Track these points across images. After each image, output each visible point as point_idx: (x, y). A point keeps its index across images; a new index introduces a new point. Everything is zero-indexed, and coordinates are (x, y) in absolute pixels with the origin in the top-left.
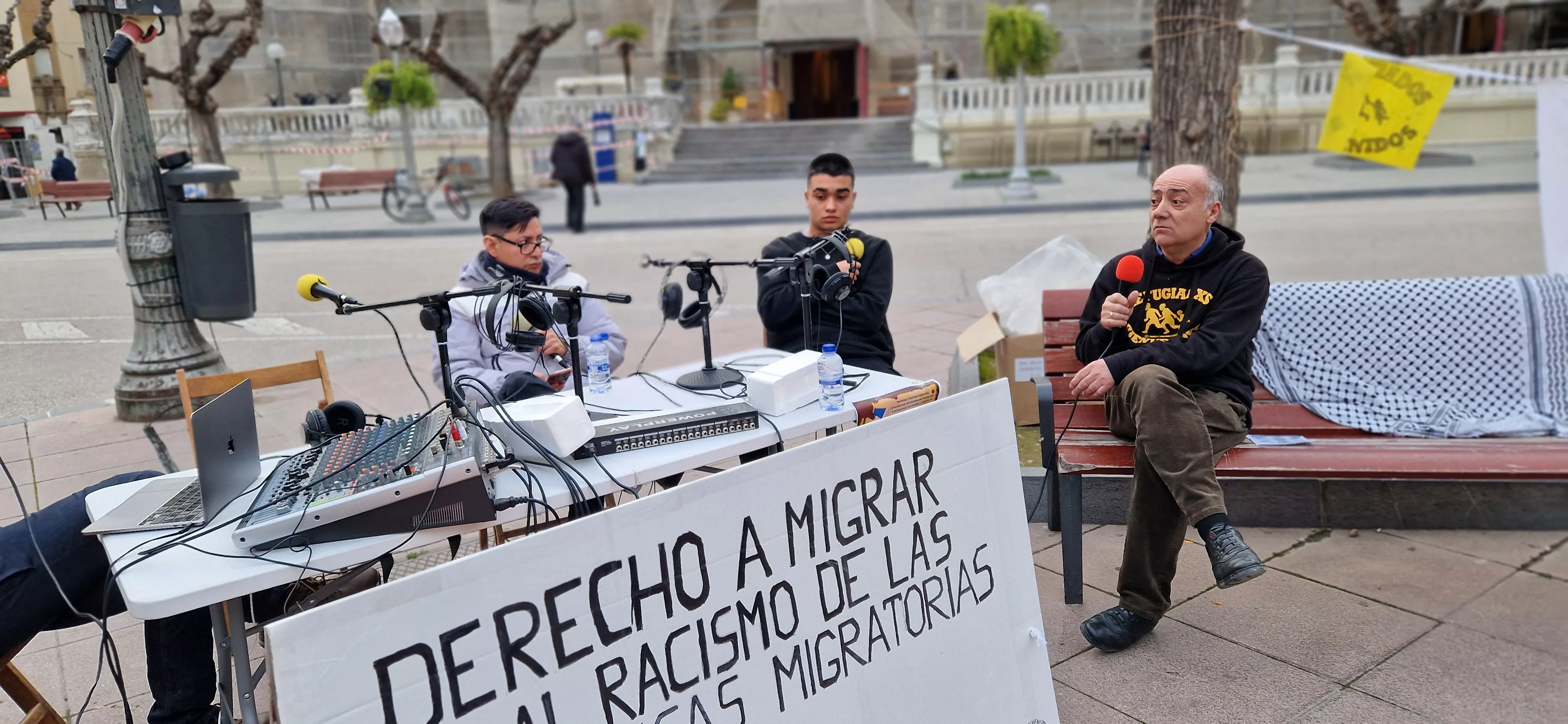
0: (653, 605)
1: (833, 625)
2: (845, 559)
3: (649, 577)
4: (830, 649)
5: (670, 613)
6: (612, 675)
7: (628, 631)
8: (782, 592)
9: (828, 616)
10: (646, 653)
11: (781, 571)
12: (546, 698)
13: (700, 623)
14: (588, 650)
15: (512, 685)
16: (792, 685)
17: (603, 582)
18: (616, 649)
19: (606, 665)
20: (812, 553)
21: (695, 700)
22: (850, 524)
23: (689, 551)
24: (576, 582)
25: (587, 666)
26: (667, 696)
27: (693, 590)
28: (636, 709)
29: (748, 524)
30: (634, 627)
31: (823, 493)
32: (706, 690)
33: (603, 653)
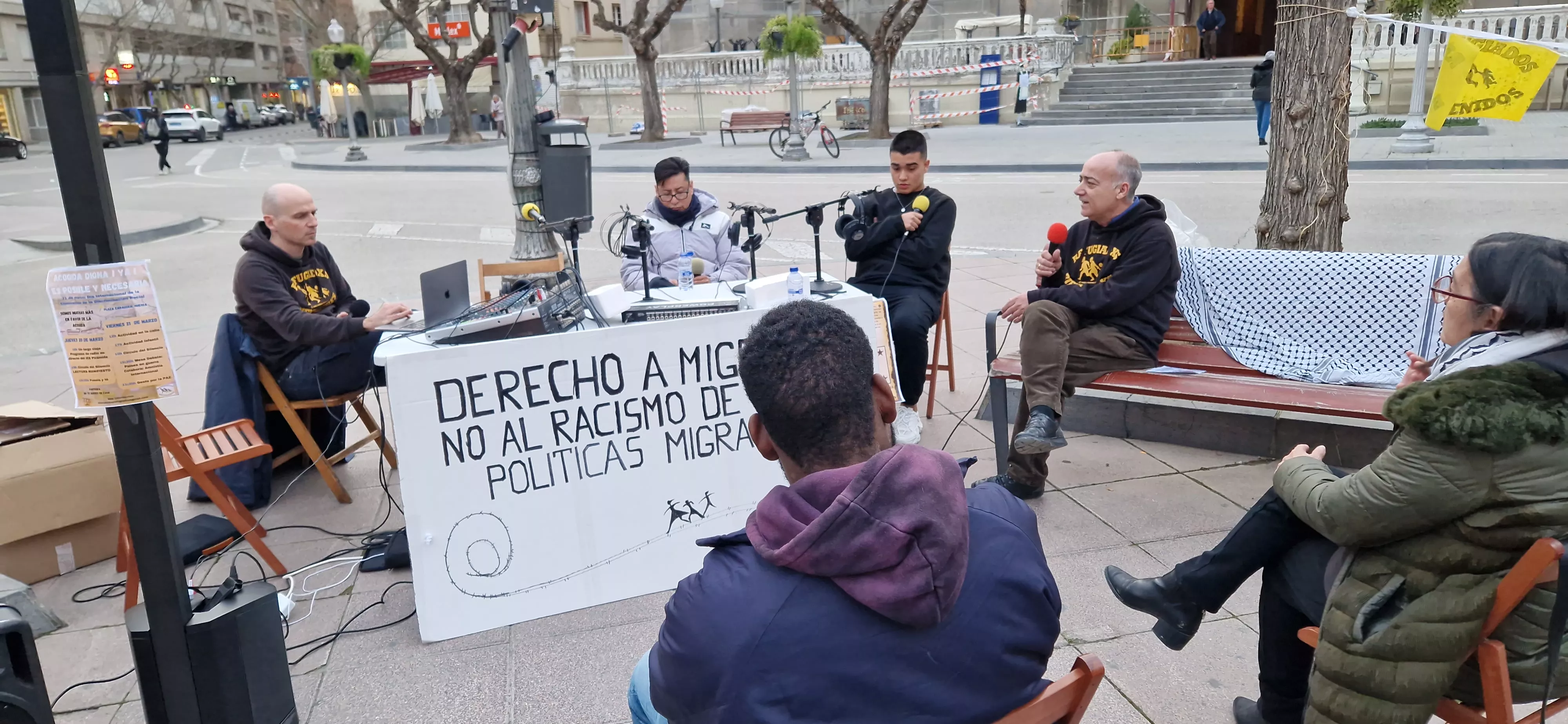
0: (587, 388)
1: (711, 423)
2: (722, 388)
3: (585, 372)
4: (707, 437)
5: (597, 393)
6: (560, 418)
7: (571, 398)
8: (674, 398)
9: (707, 418)
10: (581, 411)
11: (674, 384)
12: (521, 420)
13: (617, 404)
14: (547, 402)
15: (503, 409)
16: (677, 451)
17: (556, 370)
18: (562, 405)
19: (557, 412)
20: (698, 380)
21: (611, 443)
22: (728, 367)
23: (611, 364)
24: (541, 367)
25: (546, 410)
26: (593, 437)
27: (614, 384)
28: (574, 439)
29: (652, 355)
30: (575, 396)
31: (708, 347)
32: (619, 440)
33: (554, 406)
